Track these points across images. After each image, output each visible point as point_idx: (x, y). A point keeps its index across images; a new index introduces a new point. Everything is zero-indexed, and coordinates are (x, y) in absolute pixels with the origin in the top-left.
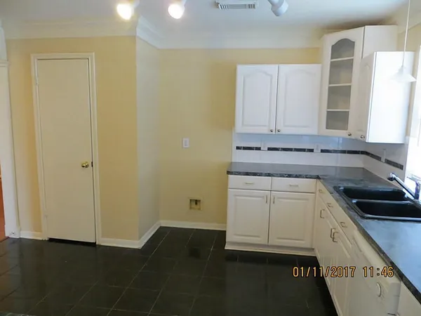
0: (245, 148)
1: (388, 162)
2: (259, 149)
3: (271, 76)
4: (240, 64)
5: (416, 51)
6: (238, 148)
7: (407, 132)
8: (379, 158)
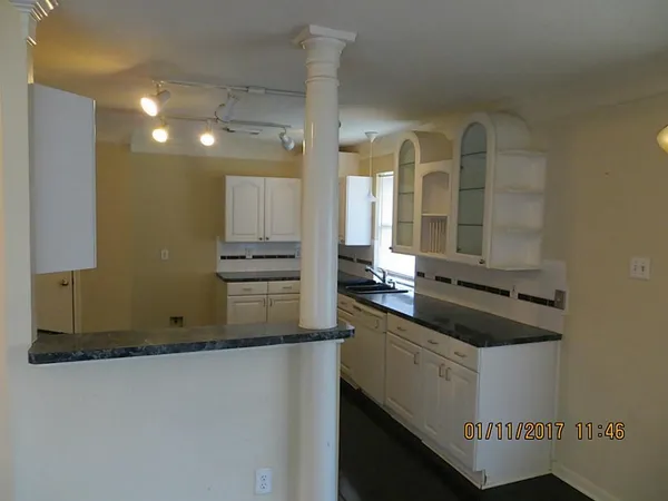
0: (229, 258)
1: (360, 261)
2: (243, 257)
3: (259, 188)
4: (229, 174)
5: (374, 177)
6: (223, 258)
7: (373, 237)
8: (351, 260)
